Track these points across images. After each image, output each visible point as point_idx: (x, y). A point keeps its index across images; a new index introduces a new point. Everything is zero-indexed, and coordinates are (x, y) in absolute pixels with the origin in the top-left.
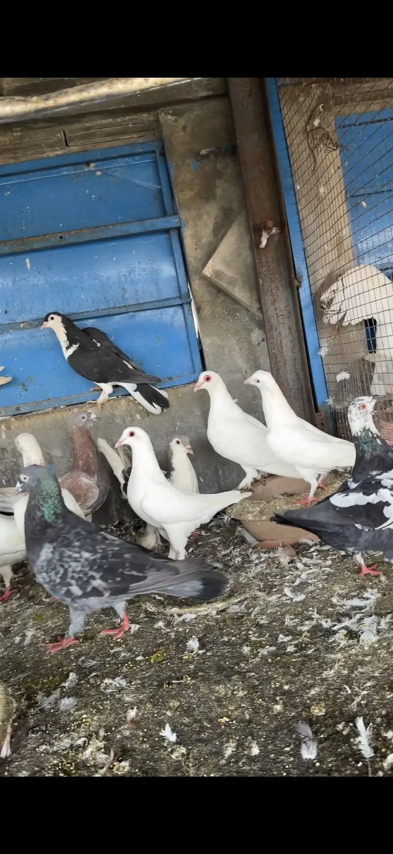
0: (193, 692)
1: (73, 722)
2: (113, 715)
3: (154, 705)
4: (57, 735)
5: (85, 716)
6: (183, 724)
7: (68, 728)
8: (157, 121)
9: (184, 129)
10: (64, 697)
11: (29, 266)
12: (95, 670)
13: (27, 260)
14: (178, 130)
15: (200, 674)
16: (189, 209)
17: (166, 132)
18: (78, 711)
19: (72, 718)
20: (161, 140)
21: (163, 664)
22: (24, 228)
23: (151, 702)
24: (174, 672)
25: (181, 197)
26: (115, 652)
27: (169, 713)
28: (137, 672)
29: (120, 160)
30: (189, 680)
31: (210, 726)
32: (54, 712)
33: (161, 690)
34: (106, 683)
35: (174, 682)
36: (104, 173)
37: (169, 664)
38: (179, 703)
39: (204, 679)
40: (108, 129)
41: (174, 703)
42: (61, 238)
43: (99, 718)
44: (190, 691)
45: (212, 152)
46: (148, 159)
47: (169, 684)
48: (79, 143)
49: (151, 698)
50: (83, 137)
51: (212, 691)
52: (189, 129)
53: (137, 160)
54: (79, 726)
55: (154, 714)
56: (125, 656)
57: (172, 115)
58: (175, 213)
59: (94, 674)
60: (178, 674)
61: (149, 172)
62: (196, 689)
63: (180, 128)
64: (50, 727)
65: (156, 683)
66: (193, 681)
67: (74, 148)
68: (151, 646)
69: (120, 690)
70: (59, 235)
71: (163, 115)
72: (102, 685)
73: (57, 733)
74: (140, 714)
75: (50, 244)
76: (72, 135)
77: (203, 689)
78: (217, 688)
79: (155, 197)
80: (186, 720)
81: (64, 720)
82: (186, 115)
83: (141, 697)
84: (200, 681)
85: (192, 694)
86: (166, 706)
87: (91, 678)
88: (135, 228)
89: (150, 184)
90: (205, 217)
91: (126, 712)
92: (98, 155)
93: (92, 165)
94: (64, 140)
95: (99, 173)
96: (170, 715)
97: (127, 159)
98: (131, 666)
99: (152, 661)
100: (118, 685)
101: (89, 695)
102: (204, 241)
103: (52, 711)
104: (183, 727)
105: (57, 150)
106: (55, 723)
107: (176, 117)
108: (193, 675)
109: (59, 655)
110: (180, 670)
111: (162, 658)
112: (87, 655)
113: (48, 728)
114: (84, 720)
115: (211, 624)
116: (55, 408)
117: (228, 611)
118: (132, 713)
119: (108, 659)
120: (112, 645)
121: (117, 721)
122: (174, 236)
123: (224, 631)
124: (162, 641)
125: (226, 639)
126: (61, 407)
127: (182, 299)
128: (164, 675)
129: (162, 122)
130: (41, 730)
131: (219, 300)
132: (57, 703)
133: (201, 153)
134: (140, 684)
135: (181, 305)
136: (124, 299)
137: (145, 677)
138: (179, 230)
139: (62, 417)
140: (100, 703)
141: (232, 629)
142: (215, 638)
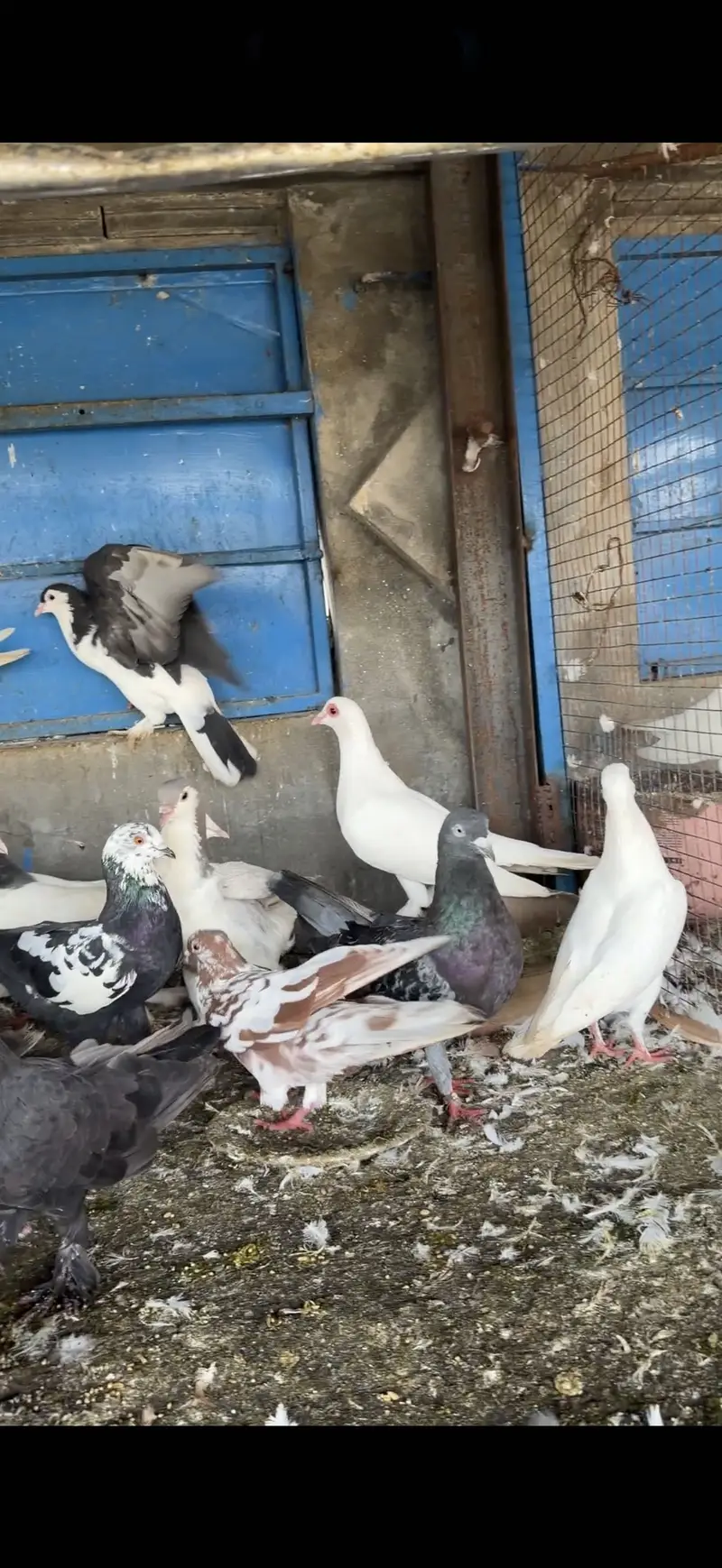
0: (325, 1336)
1: (88, 1387)
2: (169, 1378)
3: (249, 1360)
4: (56, 1415)
5: (111, 1377)
6: (307, 1402)
7: (79, 1402)
8: (284, 208)
9: (334, 229)
10: (67, 1334)
11: (13, 459)
12: (123, 1276)
13: (11, 450)
14: (322, 230)
15: (336, 1297)
16: (332, 381)
17: (299, 231)
18: (97, 1366)
19: (85, 1380)
20: (288, 245)
21: (259, 1271)
22: (8, 385)
23: (242, 1352)
24: (284, 1291)
25: (322, 355)
26: (161, 1238)
27: (279, 1378)
28: (208, 1288)
29: (206, 274)
30: (312, 1309)
31: (361, 1408)
32: (47, 1366)
33: (261, 1328)
34: (151, 1309)
35: (286, 1311)
36: (174, 297)
37: (272, 1272)
38: (297, 1358)
39: (347, 1309)
40: (187, 212)
41: (288, 1358)
43: (139, 1383)
44: (318, 1333)
45: (383, 281)
46: (260, 279)
47: (276, 1315)
48: (128, 232)
49: (243, 1343)
50: (138, 223)
51: (362, 1336)
52: (343, 230)
53: (239, 278)
54: (100, 1397)
55: (250, 1378)
56: (180, 1249)
57: (313, 199)
58: (305, 386)
59: (122, 1284)
60: (293, 1297)
61: (260, 303)
62: (331, 1333)
63: (326, 227)
64: (42, 1397)
65: (249, 1313)
66: (325, 1313)
67: (119, 241)
68: (230, 1229)
69: (181, 1323)
70: (79, 406)
71: (296, 197)
72: (142, 1310)
73: (55, 1411)
74: (222, 1377)
75: (59, 423)
76: (118, 217)
77: (345, 1330)
78: (372, 1329)
79: (269, 354)
80: (314, 1395)
81: (68, 1382)
82: (339, 204)
83: (222, 1341)
84: (338, 1313)
85: (323, 1341)
86: (272, 1363)
87: (118, 1292)
88: (226, 408)
89: (259, 327)
90: (361, 400)
91: (193, 1372)
92: (166, 261)
93: (152, 278)
94: (101, 224)
95: (163, 295)
96: (281, 1382)
97: (219, 275)
98: (197, 1271)
99: (237, 1264)
100: (175, 1314)
101: (117, 1332)
102: (356, 445)
103: (44, 1363)
104: (308, 1408)
105: (84, 242)
106: (52, 1389)
107: (321, 205)
108: (323, 1299)
109: (49, 1238)
110: (295, 1288)
111: (257, 1258)
112: (105, 1241)
113: (39, 1399)
114: (110, 1386)
115: (345, 1188)
116: (43, 739)
117: (376, 1163)
118: (206, 1377)
119: (146, 1253)
120: (153, 1222)
121: (175, 1390)
122: (298, 427)
123: (373, 1206)
124: (251, 1219)
125: (377, 1223)
126: (56, 737)
127: (305, 552)
128: (263, 1296)
129: (293, 210)
130: (23, 1403)
131: (374, 561)
132: (54, 1346)
133: (364, 280)
134: (218, 1313)
135: (303, 562)
136: (193, 540)
137: (227, 1298)
138: (309, 419)
139: (58, 757)
140: (141, 1350)
141: (387, 1203)
142: (356, 1220)
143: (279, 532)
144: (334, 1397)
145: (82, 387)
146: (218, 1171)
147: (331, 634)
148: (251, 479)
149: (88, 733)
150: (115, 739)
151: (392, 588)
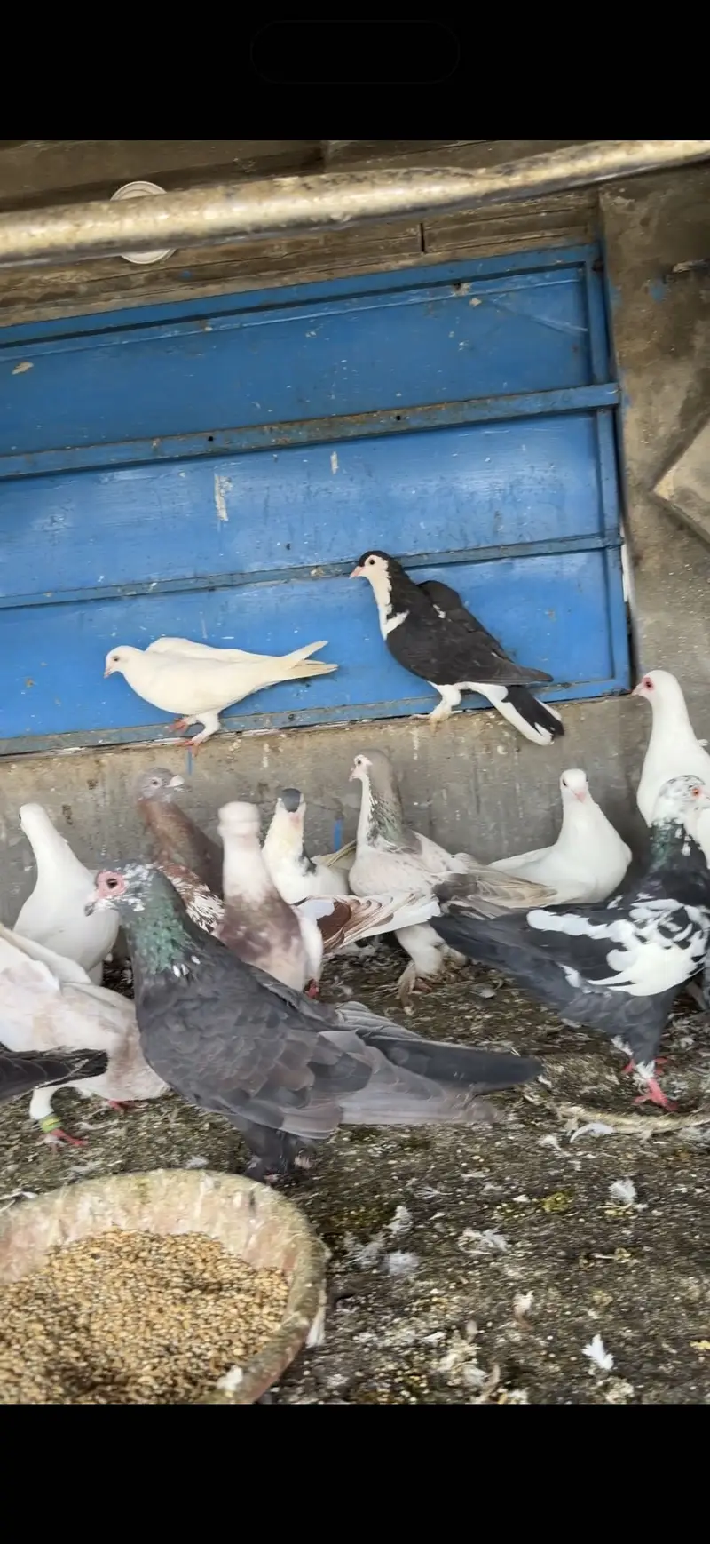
0: (636, 1282)
1: (416, 1297)
2: (488, 1299)
3: (564, 1294)
4: (388, 1317)
5: (435, 1291)
6: (621, 1339)
7: (407, 1309)
8: (595, 207)
9: (645, 222)
10: (394, 1250)
11: (335, 466)
12: (439, 1208)
13: (334, 457)
14: (632, 224)
15: (646, 1249)
16: (638, 372)
17: (610, 227)
18: (422, 1280)
19: (412, 1291)
20: (599, 243)
21: (570, 1218)
22: (333, 397)
23: (556, 1286)
24: (595, 1237)
25: (627, 348)
26: (473, 1179)
27: (593, 1314)
28: (521, 1227)
29: (516, 278)
30: (625, 1257)
31: (674, 1352)
32: (376, 1275)
33: (575, 1267)
34: (469, 1237)
35: (598, 1256)
36: (486, 303)
37: (581, 1220)
38: (610, 1299)
39: (656, 1261)
40: (502, 221)
41: (600, 1296)
42: (398, 418)
43: (461, 1301)
44: (630, 1279)
45: (695, 269)
46: (570, 278)
47: (588, 1257)
48: (443, 246)
49: (558, 1277)
50: (455, 235)
51: (674, 1287)
52: (654, 223)
53: (548, 279)
54: (426, 1307)
55: (565, 1311)
56: (491, 1190)
57: (625, 196)
58: (611, 378)
59: (439, 1215)
60: (603, 1244)
61: (569, 301)
62: (643, 1279)
63: (637, 221)
64: (375, 1300)
65: (562, 1253)
66: (635, 1261)
67: (435, 255)
69: (497, 1254)
70: (396, 413)
71: (607, 195)
72: (460, 1238)
73: (387, 1314)
74: (538, 1305)
75: (378, 429)
76: (436, 232)
77: (657, 1279)
78: (684, 1282)
79: (575, 349)
80: (628, 1333)
81: (397, 1292)
82: (651, 196)
83: (537, 1274)
84: (650, 1263)
85: (635, 1286)
86: (585, 1300)
87: (438, 1220)
88: (534, 404)
89: (568, 324)
90: (667, 388)
91: (511, 1297)
92: (479, 269)
93: (465, 286)
94: (419, 240)
95: (476, 302)
96: (595, 1317)
97: (530, 277)
98: (509, 1211)
99: (547, 1208)
100: (491, 1245)
101: (439, 1255)
102: (662, 432)
103: (375, 1272)
104: (622, 1345)
105: (403, 258)
106: (382, 1295)
107: (633, 201)
108: (634, 1247)
109: (371, 1167)
110: (605, 1235)
111: (565, 1206)
112: (421, 1175)
113: (371, 1302)
114: (435, 1299)
115: (649, 1154)
116: (353, 722)
117: (680, 1135)
118: (524, 1303)
119: (459, 1190)
120: (464, 1164)
121: (494, 1311)
122: (604, 420)
123: (678, 1173)
124: (557, 1171)
125: (683, 1189)
126: (364, 721)
127: (606, 539)
128: (576, 1239)
129: (604, 209)
130: (358, 1304)
131: (679, 545)
132: (382, 1258)
133: (675, 270)
134: (530, 1249)
135: (602, 550)
136: (495, 533)
137: (539, 1237)
138: (614, 410)
139: (367, 738)
140: (462, 1272)
141: (694, 1173)
142: (662, 1184)
143: (580, 521)
144: (646, 1338)
145: (399, 395)
146: (522, 1126)
147: (629, 620)
148: (554, 471)
149: (393, 717)
150: (417, 722)
151: (695, 572)
